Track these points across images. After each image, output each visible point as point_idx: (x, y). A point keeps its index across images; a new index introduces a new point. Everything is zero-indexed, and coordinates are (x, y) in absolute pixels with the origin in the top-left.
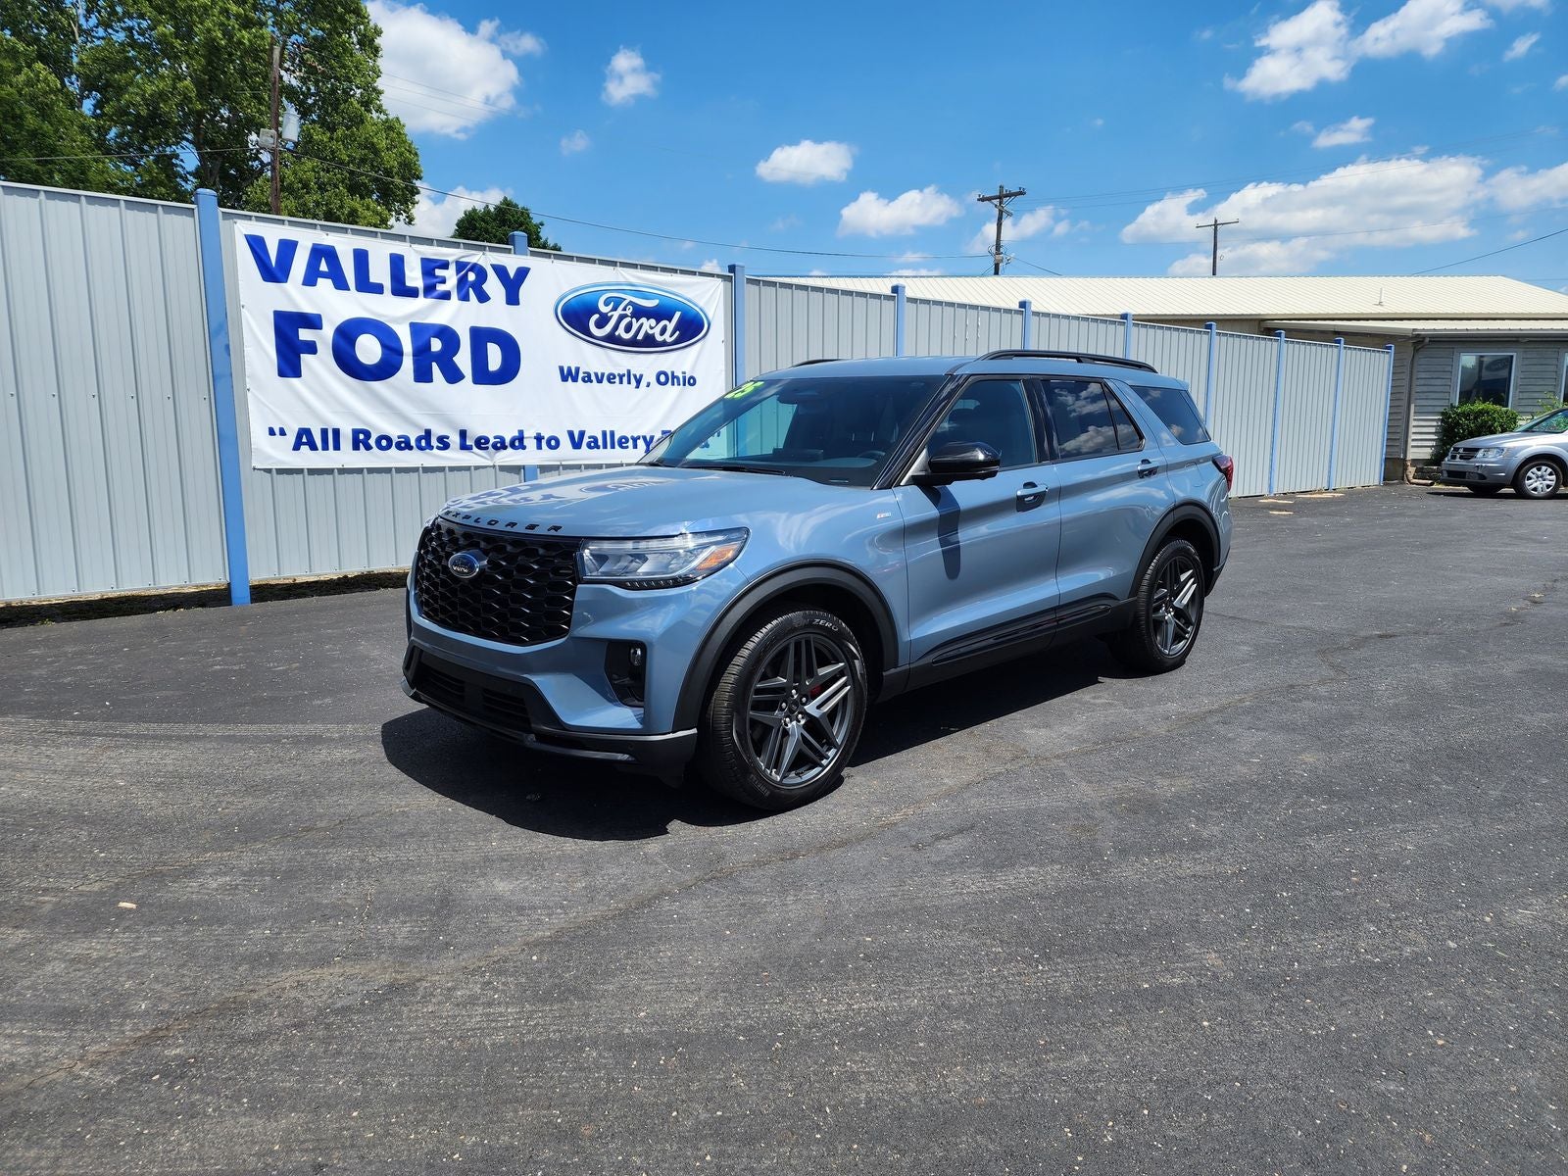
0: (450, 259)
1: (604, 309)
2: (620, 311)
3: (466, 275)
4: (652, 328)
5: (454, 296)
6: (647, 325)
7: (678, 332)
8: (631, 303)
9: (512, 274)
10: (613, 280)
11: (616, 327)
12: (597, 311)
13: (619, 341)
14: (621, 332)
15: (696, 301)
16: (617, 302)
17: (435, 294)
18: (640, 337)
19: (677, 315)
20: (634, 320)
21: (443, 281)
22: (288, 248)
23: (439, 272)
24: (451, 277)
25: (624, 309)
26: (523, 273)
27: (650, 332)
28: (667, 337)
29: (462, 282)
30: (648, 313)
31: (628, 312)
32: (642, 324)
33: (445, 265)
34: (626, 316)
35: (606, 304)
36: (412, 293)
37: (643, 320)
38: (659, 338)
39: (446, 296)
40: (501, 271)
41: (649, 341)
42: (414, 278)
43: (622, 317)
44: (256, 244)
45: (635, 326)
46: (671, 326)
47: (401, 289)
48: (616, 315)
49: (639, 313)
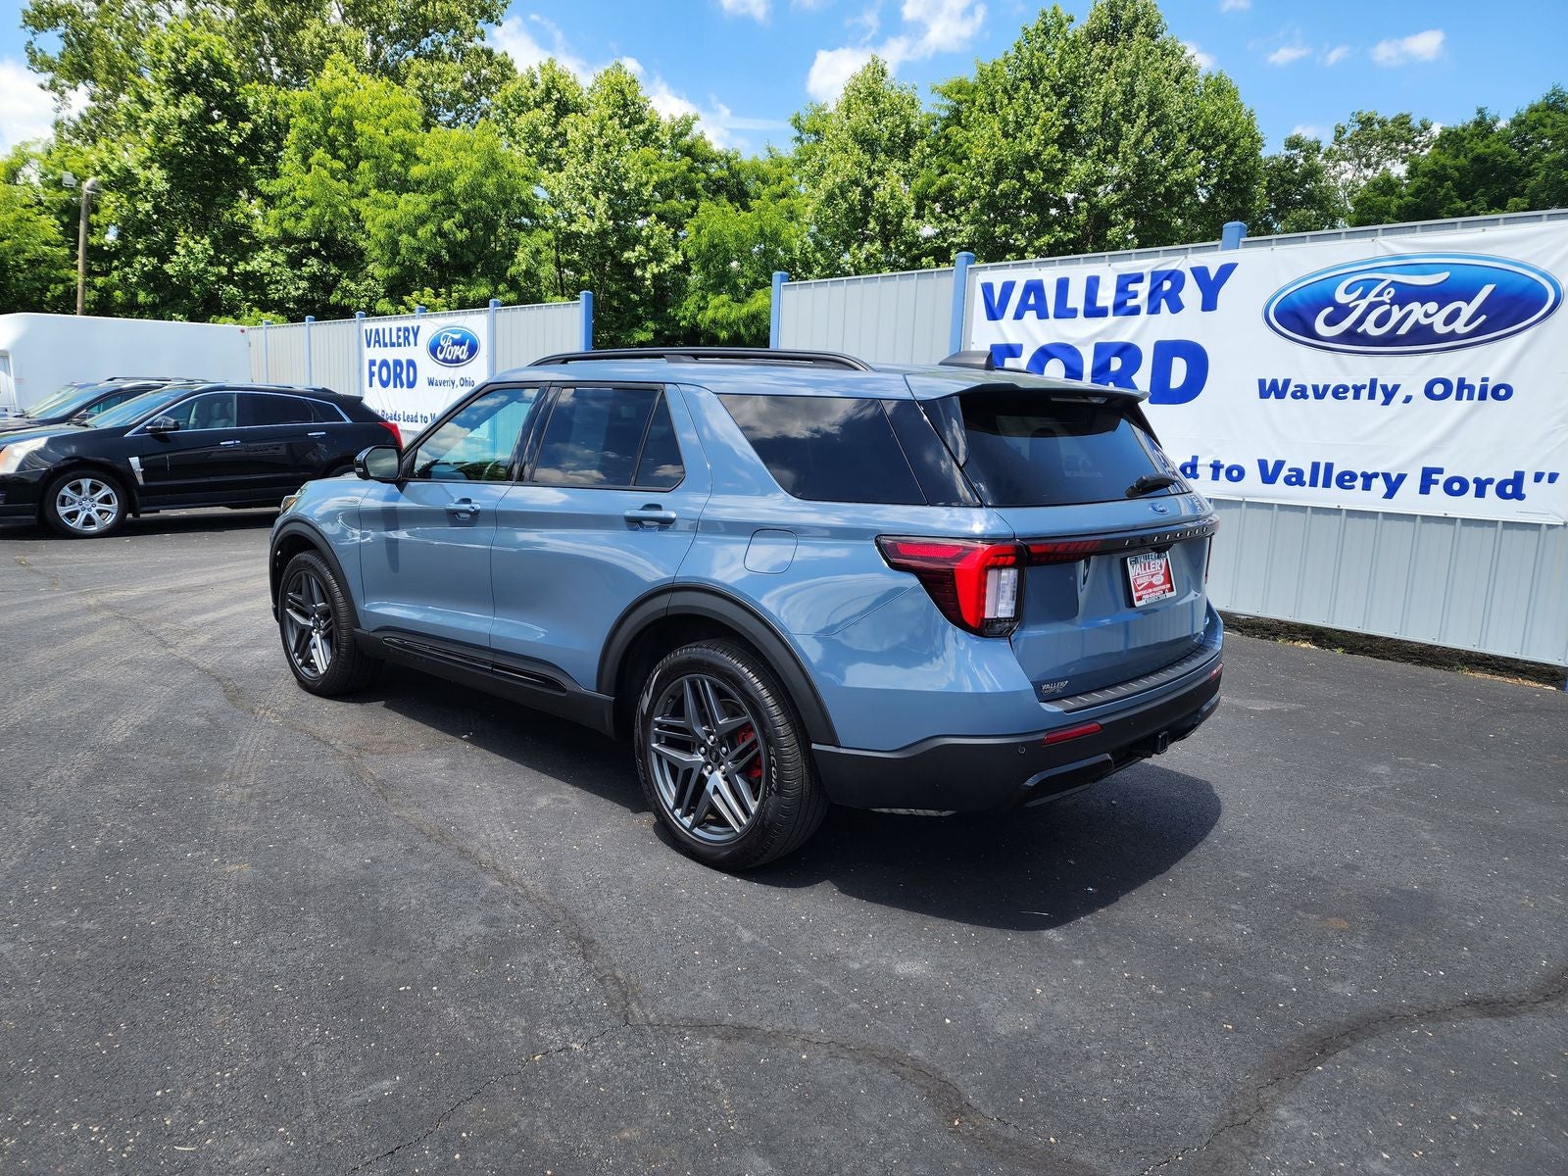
0: (1144, 271)
1: (1341, 298)
2: (1371, 298)
3: (1161, 284)
4: (1427, 315)
5: (1144, 310)
6: (1417, 311)
7: (1484, 317)
8: (1393, 284)
9: (1212, 275)
10: (1369, 255)
11: (1361, 321)
12: (1332, 302)
13: (1366, 339)
14: (1369, 327)
15: (1534, 263)
16: (1368, 285)
17: (1124, 310)
18: (1403, 331)
19: (1487, 290)
20: (1396, 308)
21: (1135, 295)
22: (1008, 287)
23: (1132, 287)
24: (1143, 289)
25: (1380, 294)
26: (1226, 271)
27: (1425, 322)
28: (1459, 326)
29: (1154, 294)
30: (1423, 295)
31: (1386, 298)
32: (1412, 311)
33: (1139, 279)
34: (1383, 303)
35: (1348, 291)
36: (1102, 313)
37: (1415, 306)
38: (1440, 329)
39: (1136, 311)
40: (1200, 273)
41: (1422, 335)
42: (1106, 297)
43: (1372, 307)
44: (988, 289)
45: (1397, 314)
46: (1468, 310)
47: (1093, 311)
48: (1363, 304)
49: (1405, 295)
